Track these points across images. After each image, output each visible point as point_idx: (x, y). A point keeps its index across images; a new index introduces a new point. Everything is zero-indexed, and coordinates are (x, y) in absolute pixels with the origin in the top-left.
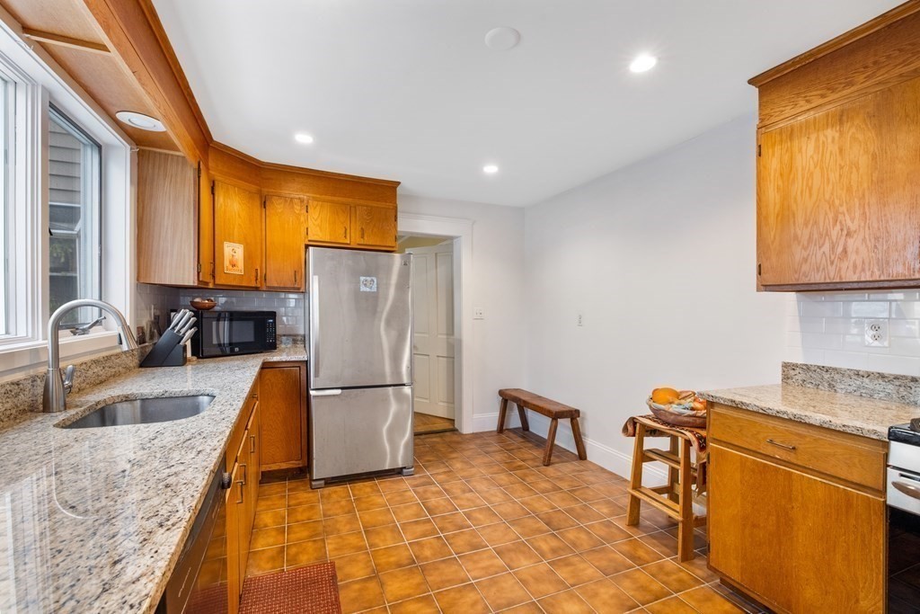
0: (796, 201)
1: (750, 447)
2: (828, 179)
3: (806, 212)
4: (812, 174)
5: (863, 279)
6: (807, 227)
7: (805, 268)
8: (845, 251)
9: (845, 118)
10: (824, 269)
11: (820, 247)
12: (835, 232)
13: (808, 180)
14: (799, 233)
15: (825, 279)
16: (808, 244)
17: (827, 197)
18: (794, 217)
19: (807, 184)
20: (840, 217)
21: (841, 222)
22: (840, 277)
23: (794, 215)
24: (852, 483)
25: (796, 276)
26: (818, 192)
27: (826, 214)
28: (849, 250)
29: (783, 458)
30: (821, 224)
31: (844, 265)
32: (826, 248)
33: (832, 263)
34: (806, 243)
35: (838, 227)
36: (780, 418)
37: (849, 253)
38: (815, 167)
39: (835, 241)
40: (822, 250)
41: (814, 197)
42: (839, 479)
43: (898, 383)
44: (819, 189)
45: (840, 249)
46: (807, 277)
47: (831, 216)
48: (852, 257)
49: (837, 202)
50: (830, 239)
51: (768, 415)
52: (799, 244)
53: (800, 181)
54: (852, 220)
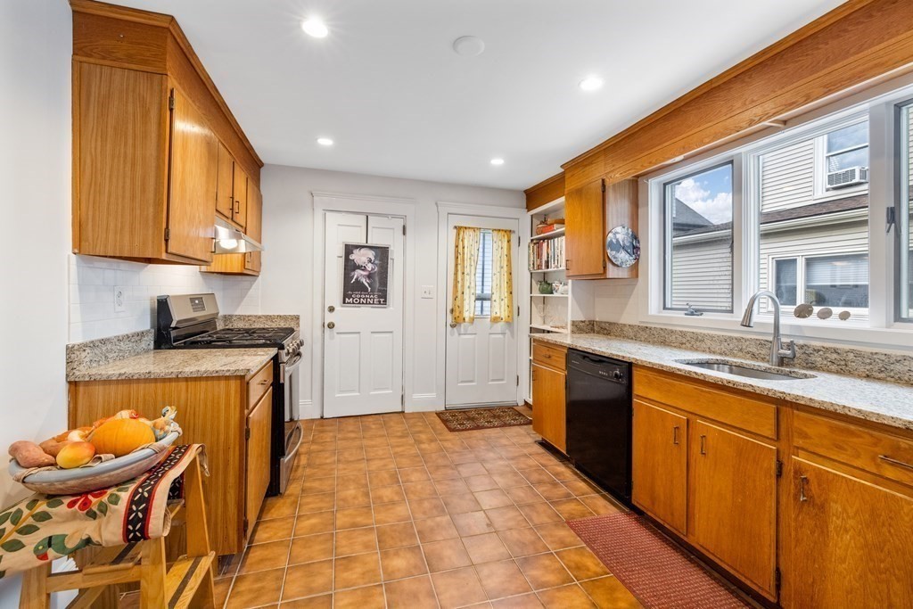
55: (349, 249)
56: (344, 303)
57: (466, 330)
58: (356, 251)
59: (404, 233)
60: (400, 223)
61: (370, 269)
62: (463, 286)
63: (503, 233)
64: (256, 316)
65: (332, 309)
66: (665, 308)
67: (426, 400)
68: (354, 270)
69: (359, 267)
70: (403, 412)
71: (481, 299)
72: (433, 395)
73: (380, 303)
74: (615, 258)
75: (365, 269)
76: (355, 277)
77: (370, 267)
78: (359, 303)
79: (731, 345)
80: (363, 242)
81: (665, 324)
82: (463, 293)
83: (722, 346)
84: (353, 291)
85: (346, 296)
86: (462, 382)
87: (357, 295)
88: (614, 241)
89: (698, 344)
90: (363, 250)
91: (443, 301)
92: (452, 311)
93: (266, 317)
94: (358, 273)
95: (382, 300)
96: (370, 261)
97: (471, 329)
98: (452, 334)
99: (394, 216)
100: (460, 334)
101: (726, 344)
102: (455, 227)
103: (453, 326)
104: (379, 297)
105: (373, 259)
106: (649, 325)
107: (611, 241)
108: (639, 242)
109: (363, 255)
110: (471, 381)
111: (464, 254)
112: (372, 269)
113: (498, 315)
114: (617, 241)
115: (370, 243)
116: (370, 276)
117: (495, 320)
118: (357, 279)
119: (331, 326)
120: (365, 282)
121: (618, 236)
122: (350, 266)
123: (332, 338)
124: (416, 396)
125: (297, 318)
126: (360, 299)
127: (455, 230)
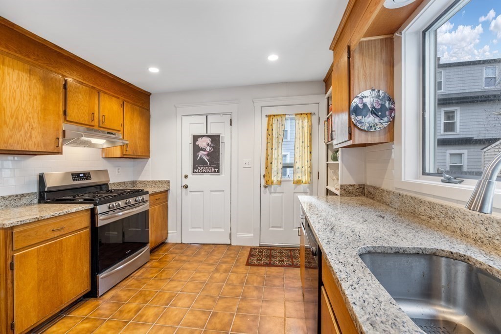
0: (5, 102)
1: (44, 240)
2: (24, 98)
3: (12, 110)
4: (15, 91)
5: (38, 150)
6: (12, 119)
7: (10, 141)
8: (31, 136)
9: (32, 73)
10: (21, 143)
11: (19, 132)
12: (26, 125)
13: (13, 93)
14: (8, 121)
15: (21, 148)
16: (13, 128)
17: (23, 107)
18: (5, 111)
19: (13, 96)
20: (29, 119)
21: (29, 121)
22: (29, 149)
23: (4, 109)
24: (83, 228)
25: (6, 145)
26: (19, 102)
27: (22, 115)
28: (33, 136)
29: (59, 235)
30: (20, 119)
31: (30, 143)
32: (22, 132)
33: (25, 141)
34: (11, 127)
35: (28, 124)
36: (61, 215)
37: (32, 138)
38: (17, 88)
39: (26, 129)
40: (20, 133)
41: (17, 104)
42: (74, 231)
43: (10, 199)
44: (19, 101)
45: (29, 135)
46: (12, 146)
47: (25, 117)
48: (34, 139)
49: (28, 111)
50: (24, 128)
51: (56, 217)
52: (7, 127)
53: (9, 91)
54: (34, 122)
55: (195, 138)
56: (194, 172)
57: (275, 190)
58: (200, 139)
59: (231, 125)
60: (229, 117)
61: (208, 150)
62: (272, 158)
63: (304, 116)
64: (147, 181)
65: (186, 177)
66: (424, 173)
67: (246, 238)
68: (199, 151)
69: (202, 149)
70: (230, 244)
71: (286, 167)
72: (251, 235)
73: (215, 172)
74: (361, 123)
75: (205, 150)
76: (200, 156)
77: (208, 149)
78: (202, 172)
79: (490, 230)
80: (204, 133)
81: (416, 193)
82: (271, 163)
83: (478, 230)
84: (198, 165)
85: (194, 168)
86: (273, 227)
87: (201, 167)
88: (360, 106)
89: (448, 221)
90: (203, 138)
91: (258, 170)
92: (264, 176)
93: (152, 181)
94: (201, 153)
95: (216, 170)
96: (208, 145)
97: (279, 189)
98: (265, 193)
99: (225, 114)
100: (271, 193)
101: (483, 228)
102: (266, 116)
103: (265, 187)
104: (215, 168)
105: (210, 143)
106: (401, 192)
107: (357, 106)
108: (393, 103)
109: (204, 142)
110: (280, 227)
111: (272, 134)
112: (210, 150)
113: (300, 178)
114: (365, 105)
115: (209, 133)
116: (208, 155)
117: (298, 182)
118: (200, 157)
119: (186, 187)
120: (206, 158)
121: (365, 100)
122: (196, 149)
123: (186, 194)
124: (240, 235)
125: (168, 182)
126: (203, 169)
127: (267, 118)
